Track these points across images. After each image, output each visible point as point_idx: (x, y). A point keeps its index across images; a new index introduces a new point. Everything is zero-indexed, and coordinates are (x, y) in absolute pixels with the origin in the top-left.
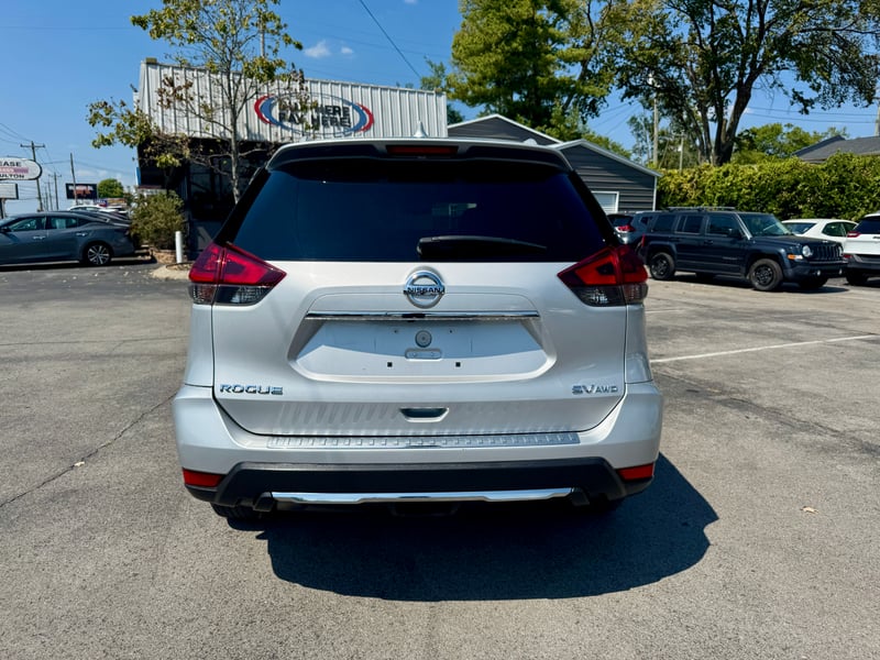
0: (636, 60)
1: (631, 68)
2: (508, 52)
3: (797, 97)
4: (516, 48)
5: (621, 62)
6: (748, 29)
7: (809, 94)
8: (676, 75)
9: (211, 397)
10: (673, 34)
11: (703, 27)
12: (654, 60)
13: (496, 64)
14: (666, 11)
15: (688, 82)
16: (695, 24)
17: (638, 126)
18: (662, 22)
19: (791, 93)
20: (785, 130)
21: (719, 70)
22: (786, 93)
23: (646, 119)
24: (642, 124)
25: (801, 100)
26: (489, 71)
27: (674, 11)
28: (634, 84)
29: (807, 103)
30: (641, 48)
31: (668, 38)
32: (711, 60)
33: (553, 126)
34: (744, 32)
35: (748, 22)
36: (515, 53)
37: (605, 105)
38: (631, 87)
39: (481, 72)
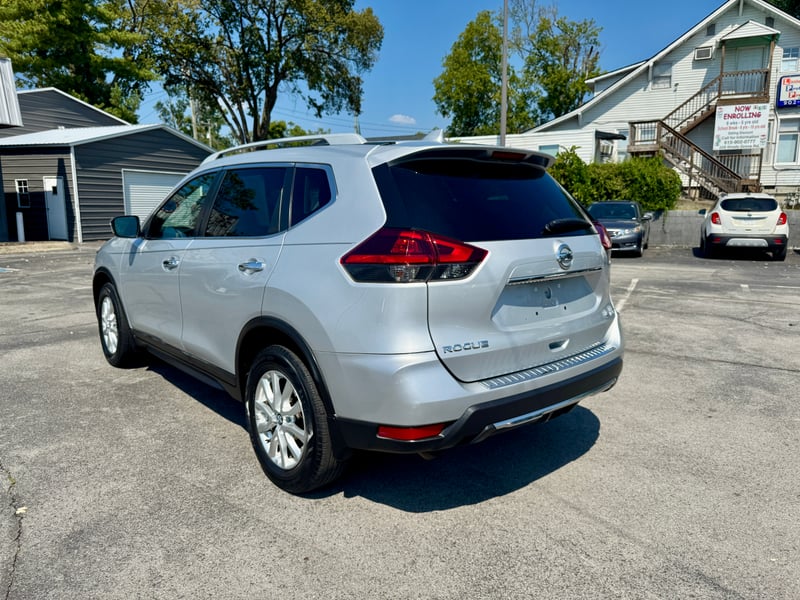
0: (174, 51)
1: (171, 59)
2: (53, 23)
3: (312, 102)
4: (63, 21)
5: (160, 51)
6: (269, 39)
7: (320, 101)
8: (210, 70)
9: (437, 358)
10: (206, 33)
11: (232, 32)
12: (192, 54)
13: (40, 33)
14: (198, 11)
15: (223, 79)
16: (225, 28)
17: (165, 112)
18: (194, 20)
19: (308, 99)
20: (288, 127)
21: (250, 72)
22: (304, 99)
23: (172, 106)
24: (169, 110)
25: (315, 105)
26: (30, 40)
27: (205, 13)
28: (174, 73)
29: (320, 109)
30: (177, 40)
31: (202, 36)
32: (244, 61)
33: (114, 106)
34: (266, 42)
35: (268, 33)
36: (60, 24)
37: (148, 89)
38: (171, 76)
39: (19, 39)
